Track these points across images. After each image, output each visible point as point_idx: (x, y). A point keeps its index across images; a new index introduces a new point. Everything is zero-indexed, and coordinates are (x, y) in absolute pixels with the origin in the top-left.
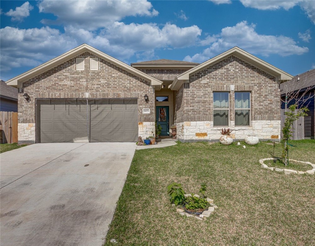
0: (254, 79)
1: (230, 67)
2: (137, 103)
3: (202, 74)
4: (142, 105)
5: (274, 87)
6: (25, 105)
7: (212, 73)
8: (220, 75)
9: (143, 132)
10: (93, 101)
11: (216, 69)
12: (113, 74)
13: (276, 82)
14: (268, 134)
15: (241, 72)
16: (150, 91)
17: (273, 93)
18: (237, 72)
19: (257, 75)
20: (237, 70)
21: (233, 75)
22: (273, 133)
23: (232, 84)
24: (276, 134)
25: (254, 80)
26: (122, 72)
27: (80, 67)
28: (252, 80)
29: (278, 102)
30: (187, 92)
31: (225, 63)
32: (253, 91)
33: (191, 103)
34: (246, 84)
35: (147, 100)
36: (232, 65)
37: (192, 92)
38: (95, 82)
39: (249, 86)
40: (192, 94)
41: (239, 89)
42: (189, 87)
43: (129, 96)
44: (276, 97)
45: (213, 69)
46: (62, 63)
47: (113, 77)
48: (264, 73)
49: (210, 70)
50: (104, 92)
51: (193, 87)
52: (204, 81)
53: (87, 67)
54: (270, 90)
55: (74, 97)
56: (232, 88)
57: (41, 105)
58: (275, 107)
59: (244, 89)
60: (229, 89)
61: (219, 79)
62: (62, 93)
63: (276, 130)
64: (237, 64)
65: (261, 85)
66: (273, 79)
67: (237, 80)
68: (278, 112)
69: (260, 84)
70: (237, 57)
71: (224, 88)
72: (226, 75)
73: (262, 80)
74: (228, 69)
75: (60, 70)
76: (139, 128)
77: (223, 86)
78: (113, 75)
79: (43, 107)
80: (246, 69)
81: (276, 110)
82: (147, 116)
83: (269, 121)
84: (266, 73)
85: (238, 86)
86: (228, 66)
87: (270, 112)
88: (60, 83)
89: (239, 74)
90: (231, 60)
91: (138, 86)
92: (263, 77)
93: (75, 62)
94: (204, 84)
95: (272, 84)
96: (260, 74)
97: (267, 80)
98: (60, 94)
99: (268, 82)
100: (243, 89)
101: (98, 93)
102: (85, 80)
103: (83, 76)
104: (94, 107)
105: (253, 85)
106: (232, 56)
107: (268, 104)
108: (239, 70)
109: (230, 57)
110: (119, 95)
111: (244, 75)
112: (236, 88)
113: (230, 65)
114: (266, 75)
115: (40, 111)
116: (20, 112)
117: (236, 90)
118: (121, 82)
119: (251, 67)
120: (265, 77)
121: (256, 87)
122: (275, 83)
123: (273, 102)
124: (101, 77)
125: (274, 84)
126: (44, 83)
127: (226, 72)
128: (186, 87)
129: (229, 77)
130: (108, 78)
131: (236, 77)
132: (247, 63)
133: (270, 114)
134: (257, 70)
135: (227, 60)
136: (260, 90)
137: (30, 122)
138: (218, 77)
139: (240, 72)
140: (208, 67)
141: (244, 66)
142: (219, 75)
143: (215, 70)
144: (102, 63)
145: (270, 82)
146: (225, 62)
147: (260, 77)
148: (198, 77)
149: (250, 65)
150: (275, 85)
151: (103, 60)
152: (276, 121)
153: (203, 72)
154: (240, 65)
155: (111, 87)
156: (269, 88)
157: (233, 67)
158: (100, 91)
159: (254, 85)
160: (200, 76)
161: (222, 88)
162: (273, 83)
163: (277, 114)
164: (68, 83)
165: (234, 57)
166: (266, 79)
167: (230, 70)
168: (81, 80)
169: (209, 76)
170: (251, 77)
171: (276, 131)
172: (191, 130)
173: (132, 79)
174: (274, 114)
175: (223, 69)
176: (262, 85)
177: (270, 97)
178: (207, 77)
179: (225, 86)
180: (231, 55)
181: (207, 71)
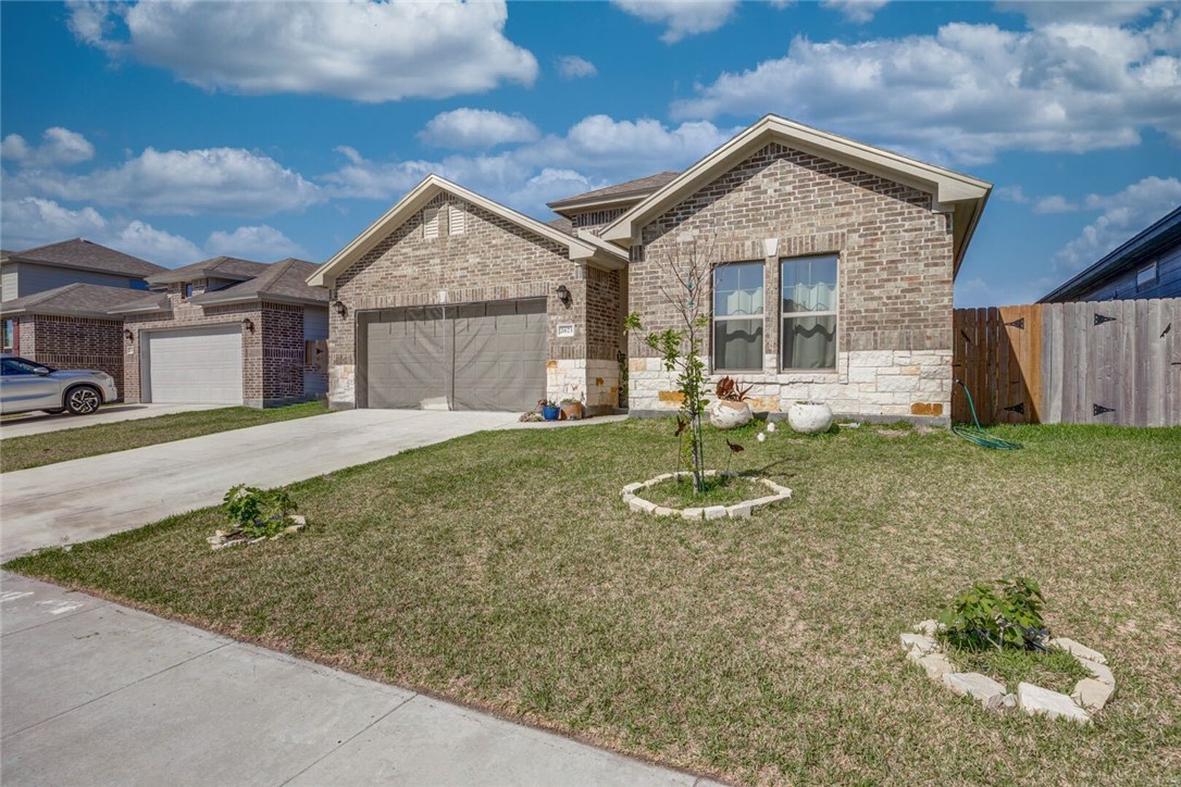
0: (847, 208)
1: (766, 180)
2: (544, 311)
3: (680, 216)
4: (555, 314)
5: (927, 229)
6: (340, 327)
7: (709, 207)
8: (733, 212)
9: (557, 385)
10: (456, 311)
11: (720, 194)
12: (494, 238)
13: (933, 211)
14: (898, 398)
15: (804, 192)
16: (574, 275)
17: (922, 252)
18: (790, 194)
19: (861, 194)
20: (789, 188)
21: (775, 207)
22: (919, 394)
23: (772, 237)
24: (933, 401)
25: (849, 214)
26: (511, 232)
27: (431, 230)
28: (843, 215)
29: (943, 282)
30: (637, 274)
31: (748, 171)
32: (844, 252)
33: (649, 304)
34: (819, 230)
35: (567, 300)
36: (772, 174)
37: (651, 273)
38: (458, 263)
39: (831, 235)
40: (651, 278)
41: (795, 248)
42: (642, 260)
43: (526, 292)
44: (936, 265)
45: (712, 194)
46: (399, 226)
47: (493, 246)
48: (887, 186)
49: (702, 200)
50: (476, 287)
51: (655, 257)
52: (684, 234)
53: (445, 229)
54: (912, 242)
55: (419, 303)
56: (771, 247)
57: (370, 325)
58: (929, 302)
59: (813, 246)
60: (762, 252)
61: (730, 223)
62: (399, 296)
63: (933, 385)
64: (788, 168)
65: (875, 229)
66: (923, 200)
67: (787, 222)
68: (942, 319)
69: (871, 223)
70: (789, 146)
71: (743, 252)
72: (752, 210)
73: (879, 211)
74: (759, 187)
75: (396, 242)
76: (548, 376)
77: (743, 245)
78: (494, 242)
79: (373, 327)
80: (820, 178)
81: (933, 313)
82: (566, 343)
83: (907, 353)
84: (894, 184)
85: (789, 240)
86: (759, 179)
87: (907, 319)
88: (395, 273)
89: (796, 199)
90: (769, 158)
91: (547, 264)
92: (882, 200)
93: (422, 219)
94: (684, 243)
95: (920, 218)
96: (871, 189)
97: (900, 205)
98: (394, 298)
99: (902, 214)
100: (807, 249)
101: (464, 290)
102: (437, 261)
103: (435, 250)
104: (462, 322)
105: (845, 230)
106: (772, 144)
107: (902, 291)
108: (794, 188)
109: (766, 147)
110: (504, 290)
111: (811, 202)
112: (783, 247)
113: (764, 176)
114: (895, 191)
115: (366, 336)
116: (333, 342)
117: (785, 253)
118: (509, 256)
119: (838, 170)
120: (890, 199)
121: (855, 236)
122: (930, 213)
123: (921, 284)
124: (469, 249)
125: (926, 217)
126: (369, 275)
127: (751, 199)
128: (636, 259)
129: (763, 214)
130: (483, 252)
131: (784, 210)
132: (823, 161)
133: (907, 327)
134: (859, 178)
135: (753, 161)
136: (872, 246)
137: (346, 363)
138: (725, 219)
139: (799, 193)
140: (696, 191)
141: (811, 172)
142: (729, 212)
143: (717, 199)
144: (471, 215)
145: (910, 213)
146: (748, 167)
147: (873, 199)
148: (666, 226)
149: (835, 164)
150: (933, 222)
151: (473, 209)
152: (932, 352)
153: (681, 209)
154: (798, 168)
155: (488, 274)
156: (906, 234)
157: (776, 180)
158: (468, 283)
159: (849, 231)
160: (674, 222)
161: (737, 252)
162: (923, 215)
163: (936, 326)
164: (408, 270)
165: (779, 146)
166: (896, 203)
167: (765, 192)
168: (431, 261)
169: (698, 217)
170: (836, 204)
171: (932, 389)
172: (647, 382)
173: (532, 246)
174: (925, 327)
175: (741, 190)
176: (880, 228)
177: (908, 266)
178: (693, 222)
179: (748, 243)
180: (768, 143)
181: (692, 205)
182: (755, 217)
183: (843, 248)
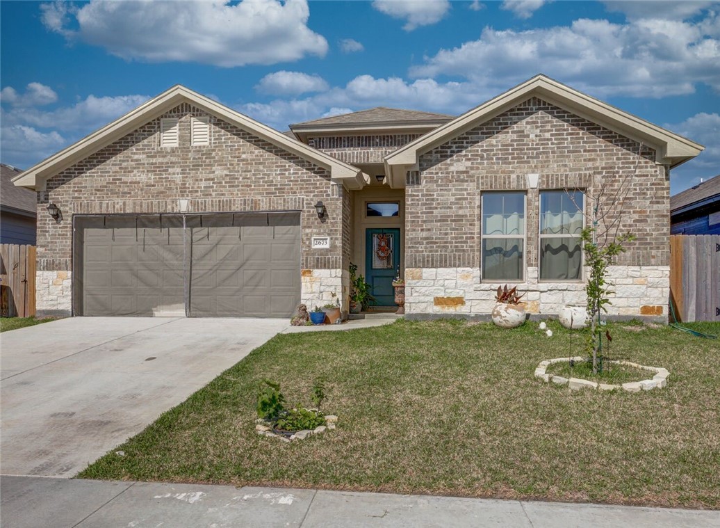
0: (593, 155)
1: (529, 126)
2: (298, 224)
3: (454, 149)
4: (309, 227)
5: (651, 175)
6: (52, 231)
7: (480, 144)
8: (501, 150)
9: (311, 293)
10: (197, 220)
11: (490, 134)
12: (244, 153)
13: (657, 163)
14: (631, 302)
15: (560, 139)
16: (330, 193)
17: (648, 192)
18: (548, 140)
19: (603, 145)
20: (547, 135)
21: (535, 149)
22: (646, 299)
23: (533, 172)
24: (656, 304)
25: (594, 160)
26: (264, 149)
27: (169, 139)
28: (590, 160)
29: (663, 216)
30: (414, 196)
31: (514, 117)
32: (591, 189)
33: (424, 222)
34: (571, 170)
35: (323, 216)
36: (534, 123)
37: (427, 195)
38: (202, 174)
39: (580, 175)
40: (427, 200)
41: (552, 183)
42: (418, 182)
43: (281, 204)
44: (658, 203)
45: (482, 133)
46: (130, 132)
47: (243, 160)
48: (623, 141)
49: (473, 137)
50: (222, 198)
51: (430, 182)
52: (458, 165)
53: (185, 139)
54: (641, 185)
55: (155, 210)
56: (533, 180)
57: (85, 229)
58: (653, 230)
59: (566, 183)
60: (525, 184)
61: (497, 159)
62: (130, 202)
63: (656, 293)
64: (546, 119)
65: (614, 173)
66: (649, 154)
67: (545, 162)
68: (662, 243)
69: (611, 168)
70: (548, 101)
71: (509, 183)
72: (517, 149)
73: (618, 159)
74: (523, 132)
75: (126, 148)
76: (303, 284)
77: (509, 177)
78: (244, 156)
79: (89, 233)
80: (572, 130)
81: (656, 239)
82: (321, 255)
83: (637, 268)
84: (628, 140)
85: (548, 176)
86: (523, 125)
87: (637, 242)
88: (125, 179)
89: (552, 144)
90: (532, 109)
91: (301, 181)
92: (620, 151)
93: (159, 127)
94: (457, 172)
95: (647, 167)
96: (611, 142)
97: (632, 157)
98: (124, 203)
99: (634, 163)
100: (562, 185)
101: (209, 200)
102: (179, 170)
103: (174, 159)
104: (201, 232)
105: (591, 172)
106: (534, 98)
107: (634, 221)
108: (552, 135)
109: (529, 100)
110: (256, 203)
111: (565, 147)
112: (543, 181)
113: (527, 123)
114: (628, 145)
115: (82, 242)
116: (42, 246)
117: (544, 187)
118: (261, 171)
119: (586, 125)
120: (625, 151)
121: (598, 177)
122: (654, 164)
123: (648, 216)
124: (217, 161)
125: (652, 167)
126: (92, 179)
127: (516, 141)
128: (413, 182)
129: (525, 154)
130: (231, 165)
131: (543, 152)
132: (574, 116)
133: (638, 248)
134: (602, 133)
135: (518, 109)
136: (612, 185)
137: (60, 269)
138: (494, 155)
139: (555, 139)
140: (469, 130)
141: (565, 124)
142: (497, 150)
143: (487, 138)
144: (217, 129)
145: (639, 163)
146: (514, 115)
147: (613, 150)
148: (441, 156)
149: (584, 120)
150: (656, 171)
151: (220, 122)
152: (655, 267)
153: (455, 143)
154: (555, 120)
155: (238, 186)
156: (636, 178)
157: (537, 127)
158: (214, 194)
159: (595, 173)
160: (449, 153)
161: (505, 183)
162: (649, 165)
163: (658, 248)
164: (142, 177)
165: (539, 101)
166: (629, 155)
167: (528, 136)
168: (170, 170)
169: (471, 151)
170: (585, 151)
171: (656, 295)
172: (423, 290)
173: (287, 164)
174: (651, 248)
175: (508, 132)
176: (618, 172)
177: (639, 202)
178: (466, 155)
179: (513, 176)
180: (531, 97)
181: (465, 141)
182: (521, 155)
183: (590, 186)
